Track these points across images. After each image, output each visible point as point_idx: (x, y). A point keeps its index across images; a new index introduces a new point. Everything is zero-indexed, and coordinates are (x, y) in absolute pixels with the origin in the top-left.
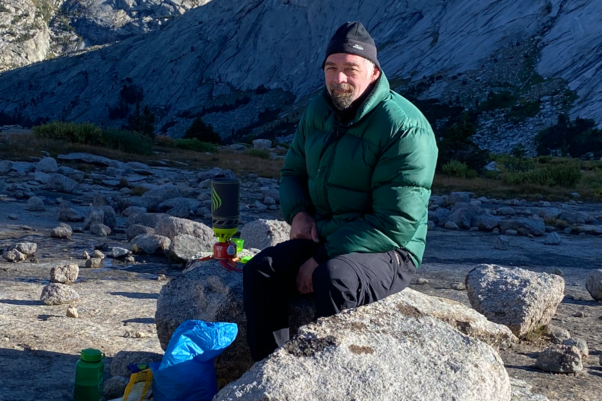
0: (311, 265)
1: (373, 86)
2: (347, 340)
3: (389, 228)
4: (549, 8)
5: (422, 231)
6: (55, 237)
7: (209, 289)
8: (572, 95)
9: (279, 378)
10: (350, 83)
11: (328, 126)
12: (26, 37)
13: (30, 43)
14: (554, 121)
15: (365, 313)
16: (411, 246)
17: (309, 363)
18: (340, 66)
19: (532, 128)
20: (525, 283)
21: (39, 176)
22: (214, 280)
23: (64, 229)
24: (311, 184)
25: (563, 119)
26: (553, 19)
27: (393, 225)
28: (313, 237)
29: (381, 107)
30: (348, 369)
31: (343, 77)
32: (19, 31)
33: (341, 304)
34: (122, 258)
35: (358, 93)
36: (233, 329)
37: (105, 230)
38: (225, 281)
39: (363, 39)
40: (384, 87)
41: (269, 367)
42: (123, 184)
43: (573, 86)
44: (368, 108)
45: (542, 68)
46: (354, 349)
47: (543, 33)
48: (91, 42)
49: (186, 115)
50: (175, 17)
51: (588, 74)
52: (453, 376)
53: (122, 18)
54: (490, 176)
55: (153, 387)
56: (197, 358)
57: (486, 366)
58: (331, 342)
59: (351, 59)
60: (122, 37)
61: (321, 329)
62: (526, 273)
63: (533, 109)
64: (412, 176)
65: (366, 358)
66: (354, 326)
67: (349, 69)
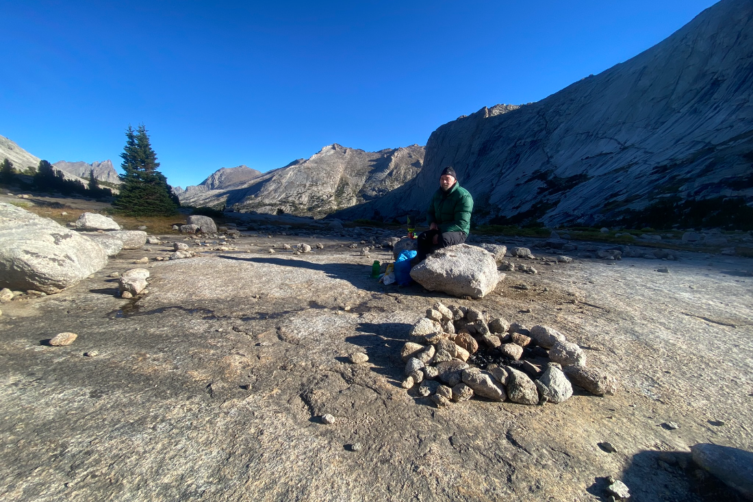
0: (437, 236)
1: (454, 184)
2: (448, 254)
3: (460, 224)
4: (493, 185)
5: (468, 226)
6: (361, 243)
7: (408, 244)
8: (500, 209)
9: (430, 263)
10: (448, 183)
11: (441, 197)
12: (350, 199)
13: (351, 201)
14: (494, 216)
15: (454, 247)
16: (465, 230)
17: (438, 260)
18: (445, 178)
19: (488, 219)
20: (495, 248)
21: (356, 231)
22: (409, 242)
23: (363, 242)
24: (436, 214)
25: (497, 216)
26: (494, 188)
27: (461, 223)
28: (437, 229)
29: (457, 190)
30: (450, 261)
31: (445, 182)
32: (348, 197)
33: (446, 245)
34: (379, 247)
35: (450, 186)
36: (416, 252)
37: (373, 242)
38: (412, 242)
39: (451, 171)
40: (457, 185)
41: (427, 261)
42: (377, 233)
43: (500, 207)
44: (453, 190)
45: (491, 202)
46: (451, 256)
47: (491, 192)
48: (367, 200)
49: (391, 218)
50: (388, 192)
51: (504, 203)
52: (480, 263)
53: (374, 193)
54: (477, 230)
55: (394, 269)
56: (406, 260)
57: (490, 261)
58: (444, 254)
59: (448, 176)
60: (374, 198)
61: (441, 251)
62: (495, 245)
63: (488, 213)
64: (466, 209)
65: (454, 258)
66: (450, 250)
67: (447, 179)
